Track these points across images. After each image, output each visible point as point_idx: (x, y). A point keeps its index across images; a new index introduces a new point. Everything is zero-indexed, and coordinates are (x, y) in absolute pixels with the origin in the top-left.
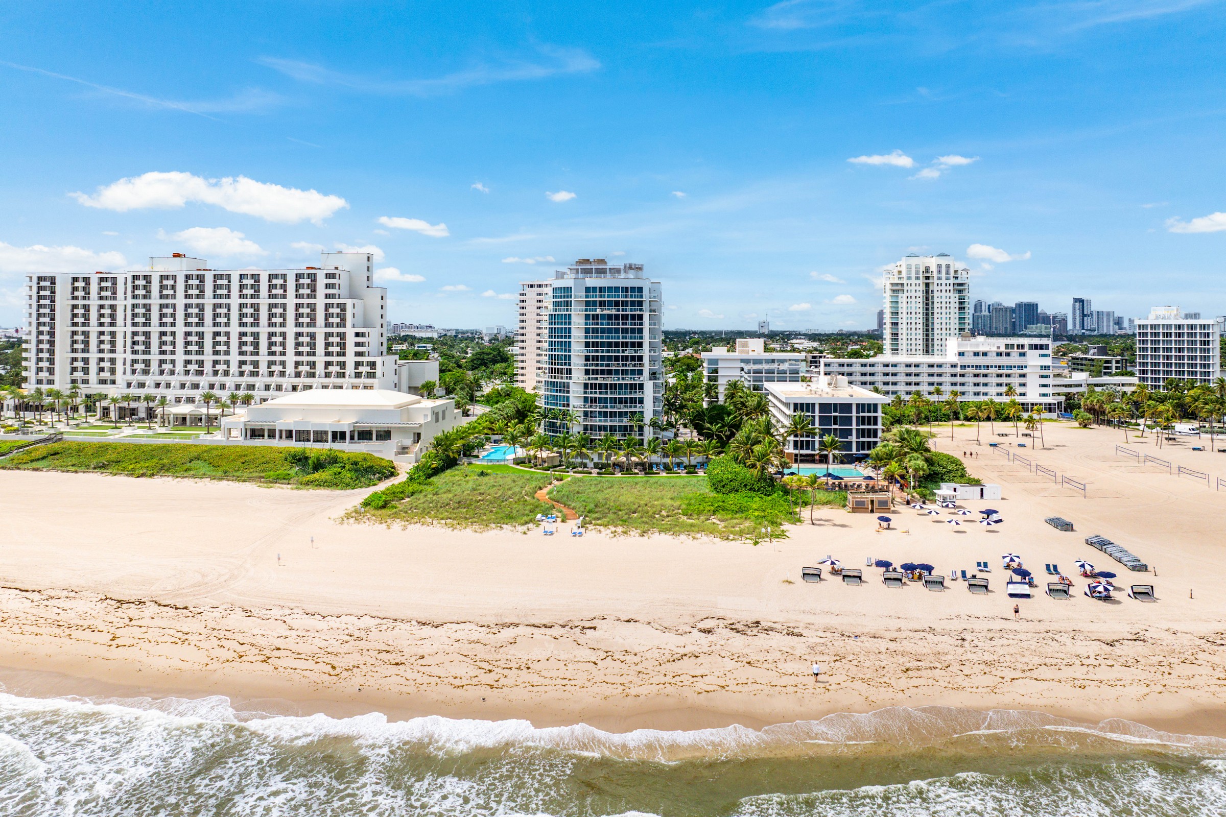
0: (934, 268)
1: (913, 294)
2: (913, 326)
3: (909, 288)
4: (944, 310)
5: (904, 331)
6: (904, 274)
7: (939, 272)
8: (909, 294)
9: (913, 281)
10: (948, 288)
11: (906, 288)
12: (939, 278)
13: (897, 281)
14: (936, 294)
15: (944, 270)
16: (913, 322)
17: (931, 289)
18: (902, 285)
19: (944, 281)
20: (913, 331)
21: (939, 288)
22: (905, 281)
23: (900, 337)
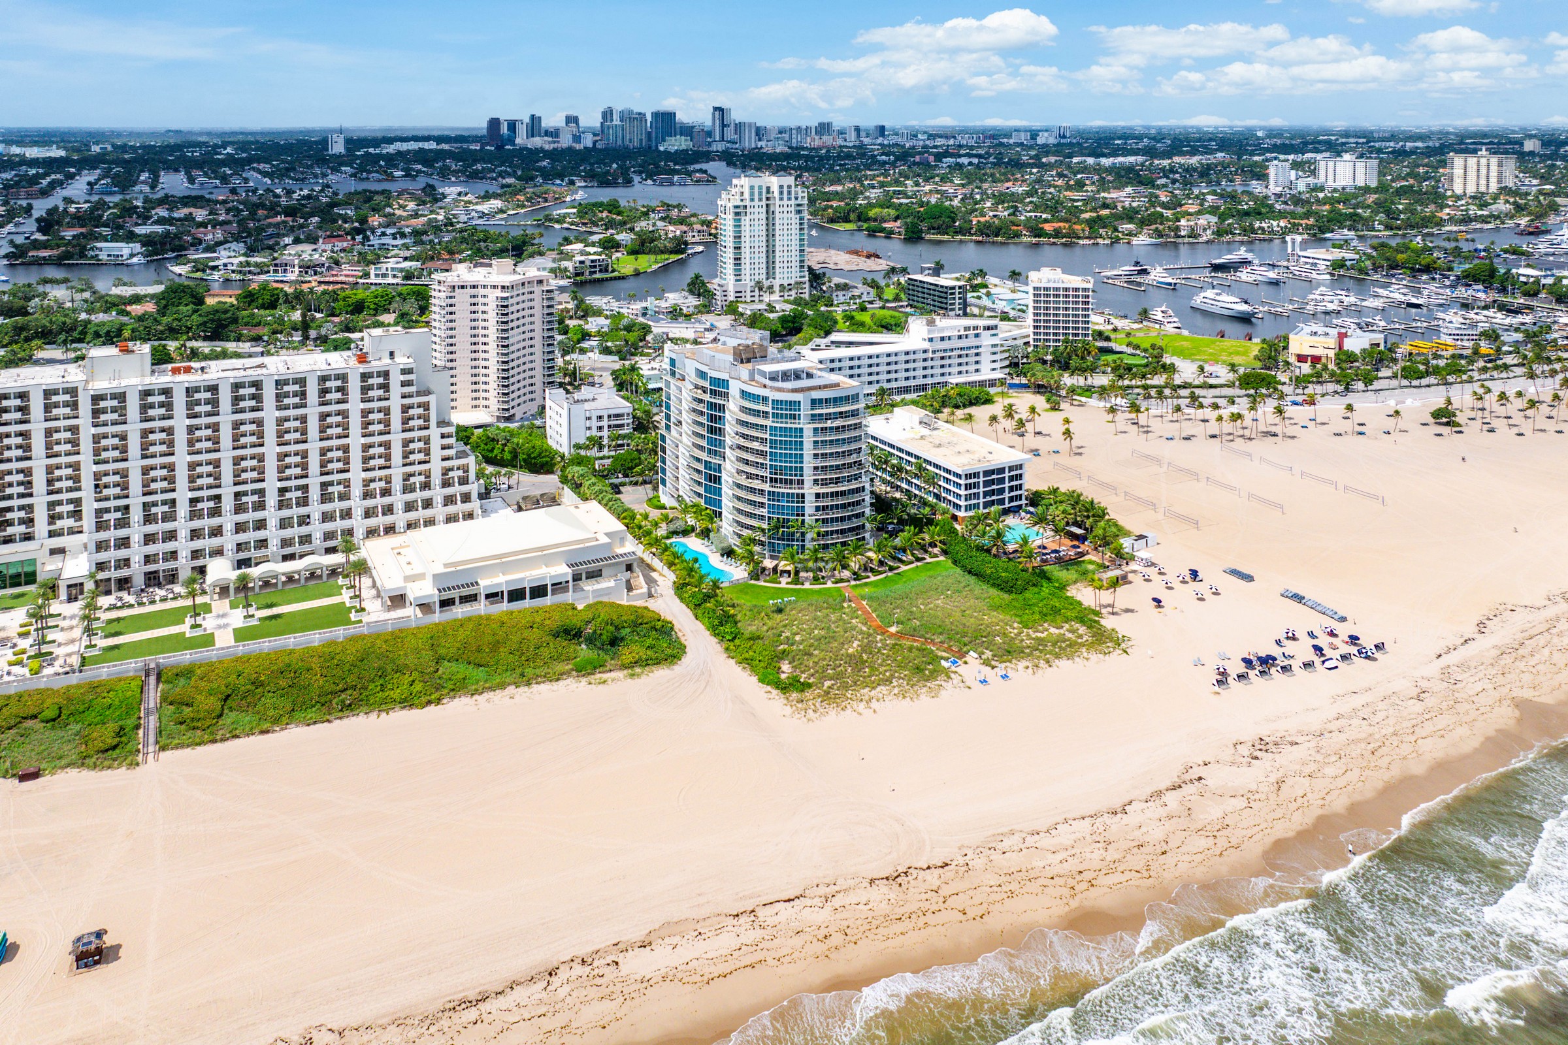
0: (775, 189)
1: (756, 216)
2: (756, 250)
3: (752, 210)
4: (785, 232)
5: (748, 256)
6: (747, 195)
7: (781, 193)
8: (752, 217)
9: (756, 203)
10: (789, 209)
11: (748, 210)
12: (781, 199)
13: (739, 203)
14: (777, 215)
15: (785, 190)
16: (756, 245)
17: (772, 209)
18: (745, 207)
19: (785, 202)
20: (757, 255)
21: (781, 209)
22: (748, 203)
23: (743, 261)
